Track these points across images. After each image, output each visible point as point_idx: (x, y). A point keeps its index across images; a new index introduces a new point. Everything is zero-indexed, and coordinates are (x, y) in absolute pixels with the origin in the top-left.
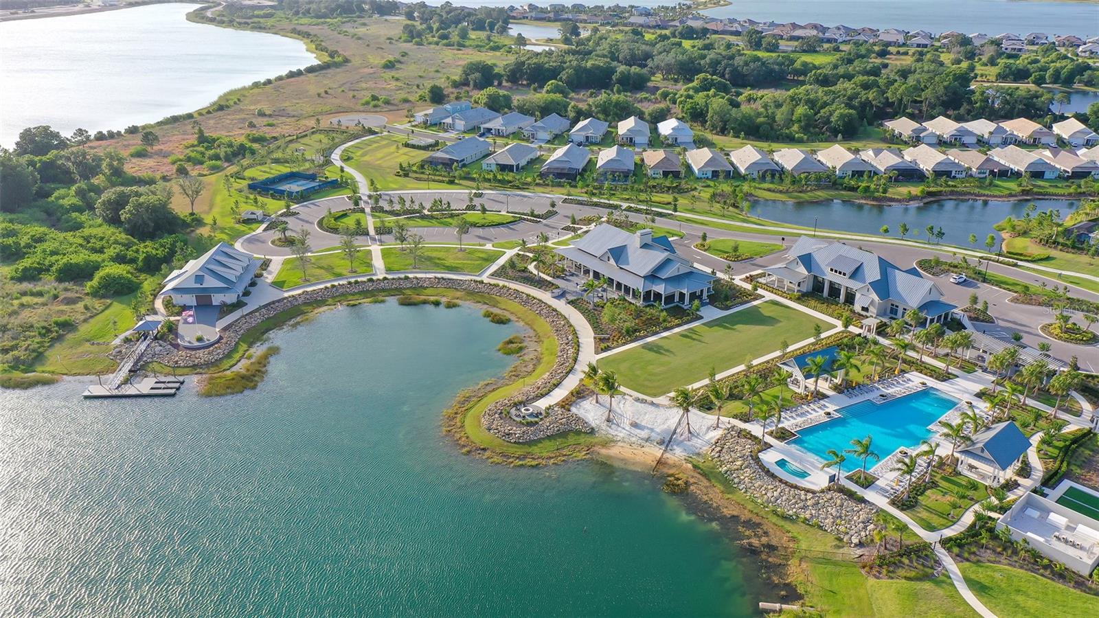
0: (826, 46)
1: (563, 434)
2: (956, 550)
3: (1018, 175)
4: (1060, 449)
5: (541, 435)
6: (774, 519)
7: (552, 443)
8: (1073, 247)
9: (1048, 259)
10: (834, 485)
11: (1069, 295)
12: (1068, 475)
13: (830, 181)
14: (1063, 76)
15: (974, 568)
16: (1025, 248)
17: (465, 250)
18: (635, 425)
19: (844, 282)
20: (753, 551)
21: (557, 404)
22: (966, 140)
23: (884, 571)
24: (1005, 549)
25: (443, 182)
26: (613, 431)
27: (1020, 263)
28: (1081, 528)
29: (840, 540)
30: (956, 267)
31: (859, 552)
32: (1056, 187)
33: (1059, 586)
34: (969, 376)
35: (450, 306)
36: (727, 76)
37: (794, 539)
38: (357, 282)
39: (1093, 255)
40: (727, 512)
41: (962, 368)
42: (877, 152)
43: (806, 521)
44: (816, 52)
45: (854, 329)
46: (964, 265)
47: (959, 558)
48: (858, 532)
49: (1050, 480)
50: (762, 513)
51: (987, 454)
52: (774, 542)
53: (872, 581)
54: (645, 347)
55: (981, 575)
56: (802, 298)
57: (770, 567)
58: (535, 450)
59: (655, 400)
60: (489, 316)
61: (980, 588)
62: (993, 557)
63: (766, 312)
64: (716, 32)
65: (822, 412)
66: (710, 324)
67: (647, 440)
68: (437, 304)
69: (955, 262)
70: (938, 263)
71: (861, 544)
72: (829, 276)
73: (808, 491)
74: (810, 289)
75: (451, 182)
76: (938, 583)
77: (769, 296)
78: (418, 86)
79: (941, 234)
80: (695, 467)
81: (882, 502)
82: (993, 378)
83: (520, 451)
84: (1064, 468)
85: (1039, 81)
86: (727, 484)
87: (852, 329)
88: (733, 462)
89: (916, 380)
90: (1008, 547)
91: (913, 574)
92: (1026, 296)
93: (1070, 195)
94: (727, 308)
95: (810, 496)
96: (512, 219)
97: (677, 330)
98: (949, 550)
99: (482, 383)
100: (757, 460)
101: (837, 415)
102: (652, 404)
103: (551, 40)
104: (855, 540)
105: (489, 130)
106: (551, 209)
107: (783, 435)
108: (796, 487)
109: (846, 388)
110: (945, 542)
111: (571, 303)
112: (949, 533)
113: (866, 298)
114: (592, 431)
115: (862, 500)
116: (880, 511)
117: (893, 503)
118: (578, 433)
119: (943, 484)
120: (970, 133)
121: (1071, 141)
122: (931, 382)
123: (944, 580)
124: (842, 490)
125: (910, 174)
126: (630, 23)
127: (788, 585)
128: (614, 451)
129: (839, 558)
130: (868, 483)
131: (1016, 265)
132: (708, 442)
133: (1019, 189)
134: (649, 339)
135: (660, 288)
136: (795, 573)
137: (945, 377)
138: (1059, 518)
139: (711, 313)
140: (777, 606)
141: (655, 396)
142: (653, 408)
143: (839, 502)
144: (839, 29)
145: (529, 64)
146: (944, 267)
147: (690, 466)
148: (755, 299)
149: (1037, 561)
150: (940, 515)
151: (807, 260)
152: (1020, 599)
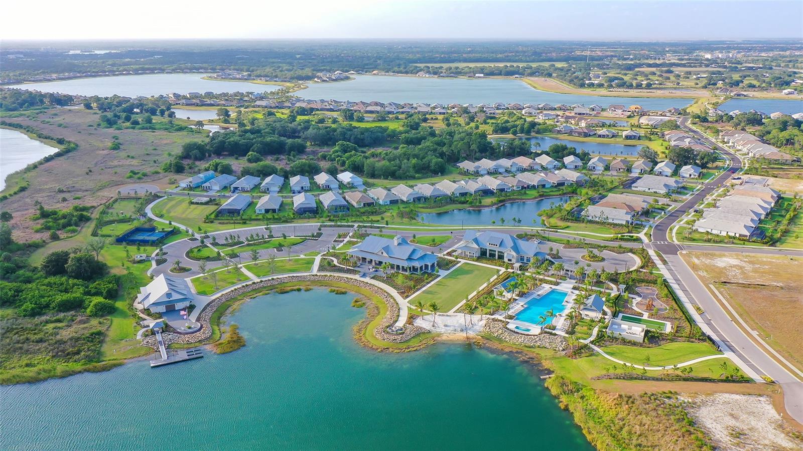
0: (391, 116)
1: (418, 335)
2: (597, 344)
3: (534, 187)
4: (612, 303)
5: (409, 337)
6: (527, 349)
7: (415, 340)
8: (576, 220)
9: (568, 227)
10: (543, 332)
11: (586, 242)
12: (620, 312)
13: (451, 200)
14: (525, 130)
15: (606, 348)
16: (556, 223)
17: (292, 259)
18: (446, 326)
19: (497, 249)
20: (526, 362)
21: (406, 323)
22: (501, 170)
23: (577, 356)
24: (613, 340)
25: (240, 223)
26: (438, 330)
27: (558, 230)
28: (633, 328)
29: (555, 350)
30: (533, 236)
31: (564, 352)
32: (552, 191)
33: (635, 348)
34: (565, 282)
35: (307, 290)
36: (352, 141)
37: (538, 354)
38: (247, 285)
39: (587, 223)
40: (507, 350)
41: (561, 279)
42: (466, 182)
43: (539, 347)
44: (386, 120)
45: (510, 270)
46: (538, 234)
47: (599, 346)
48: (561, 346)
49: (615, 315)
50: (520, 348)
51: (593, 308)
52: (531, 356)
53: (575, 360)
54: (424, 292)
55: (609, 350)
56: (479, 259)
57: (536, 365)
58: (411, 343)
59: (448, 314)
60: (334, 292)
61: (611, 354)
62: (610, 344)
63: (466, 268)
64: (317, 110)
65: (520, 306)
66: (445, 277)
67: (455, 330)
68: (299, 290)
69: (532, 234)
70: (526, 235)
71: (563, 350)
72: (489, 247)
73: (534, 335)
74: (480, 255)
75: (245, 223)
76: (597, 356)
77: (463, 261)
78: (155, 162)
79: (520, 221)
80: (482, 337)
81: (563, 334)
82: (575, 281)
83: (405, 346)
84: (618, 309)
85: (515, 133)
86: (500, 340)
87: (509, 270)
88: (497, 330)
89: (547, 287)
90: (614, 339)
91: (587, 355)
92: (568, 245)
93: (560, 195)
94: (448, 269)
95: (536, 337)
96: (301, 240)
97: (433, 283)
98: (595, 345)
99: (360, 322)
100: (507, 328)
101: (526, 306)
102: (447, 316)
103: (212, 121)
104: (561, 349)
105: (236, 188)
106: (318, 231)
107: (511, 317)
108: (529, 335)
109: (522, 295)
110: (592, 342)
111: (373, 278)
112: (592, 339)
113: (509, 254)
114: (429, 332)
115: (555, 335)
116: (564, 337)
117: (567, 333)
118: (424, 333)
119: (579, 323)
120: (501, 166)
121: (547, 166)
122: (554, 287)
123: (598, 354)
124: (546, 332)
125: (487, 192)
126: (256, 105)
127: (546, 369)
128: (444, 338)
129: (559, 356)
130: (554, 328)
131: (557, 232)
132: (481, 326)
133: (537, 195)
134: (424, 289)
135: (417, 265)
136: (546, 364)
137: (557, 284)
138: (625, 326)
139: (443, 273)
140: (548, 376)
141: (446, 312)
142: (448, 318)
143: (548, 337)
144: (391, 104)
145: (229, 142)
146: (528, 236)
147: (480, 337)
148: (457, 263)
149: (625, 342)
150: (585, 334)
151: (476, 241)
152: (625, 354)
